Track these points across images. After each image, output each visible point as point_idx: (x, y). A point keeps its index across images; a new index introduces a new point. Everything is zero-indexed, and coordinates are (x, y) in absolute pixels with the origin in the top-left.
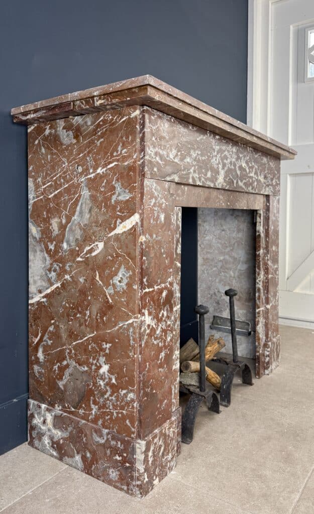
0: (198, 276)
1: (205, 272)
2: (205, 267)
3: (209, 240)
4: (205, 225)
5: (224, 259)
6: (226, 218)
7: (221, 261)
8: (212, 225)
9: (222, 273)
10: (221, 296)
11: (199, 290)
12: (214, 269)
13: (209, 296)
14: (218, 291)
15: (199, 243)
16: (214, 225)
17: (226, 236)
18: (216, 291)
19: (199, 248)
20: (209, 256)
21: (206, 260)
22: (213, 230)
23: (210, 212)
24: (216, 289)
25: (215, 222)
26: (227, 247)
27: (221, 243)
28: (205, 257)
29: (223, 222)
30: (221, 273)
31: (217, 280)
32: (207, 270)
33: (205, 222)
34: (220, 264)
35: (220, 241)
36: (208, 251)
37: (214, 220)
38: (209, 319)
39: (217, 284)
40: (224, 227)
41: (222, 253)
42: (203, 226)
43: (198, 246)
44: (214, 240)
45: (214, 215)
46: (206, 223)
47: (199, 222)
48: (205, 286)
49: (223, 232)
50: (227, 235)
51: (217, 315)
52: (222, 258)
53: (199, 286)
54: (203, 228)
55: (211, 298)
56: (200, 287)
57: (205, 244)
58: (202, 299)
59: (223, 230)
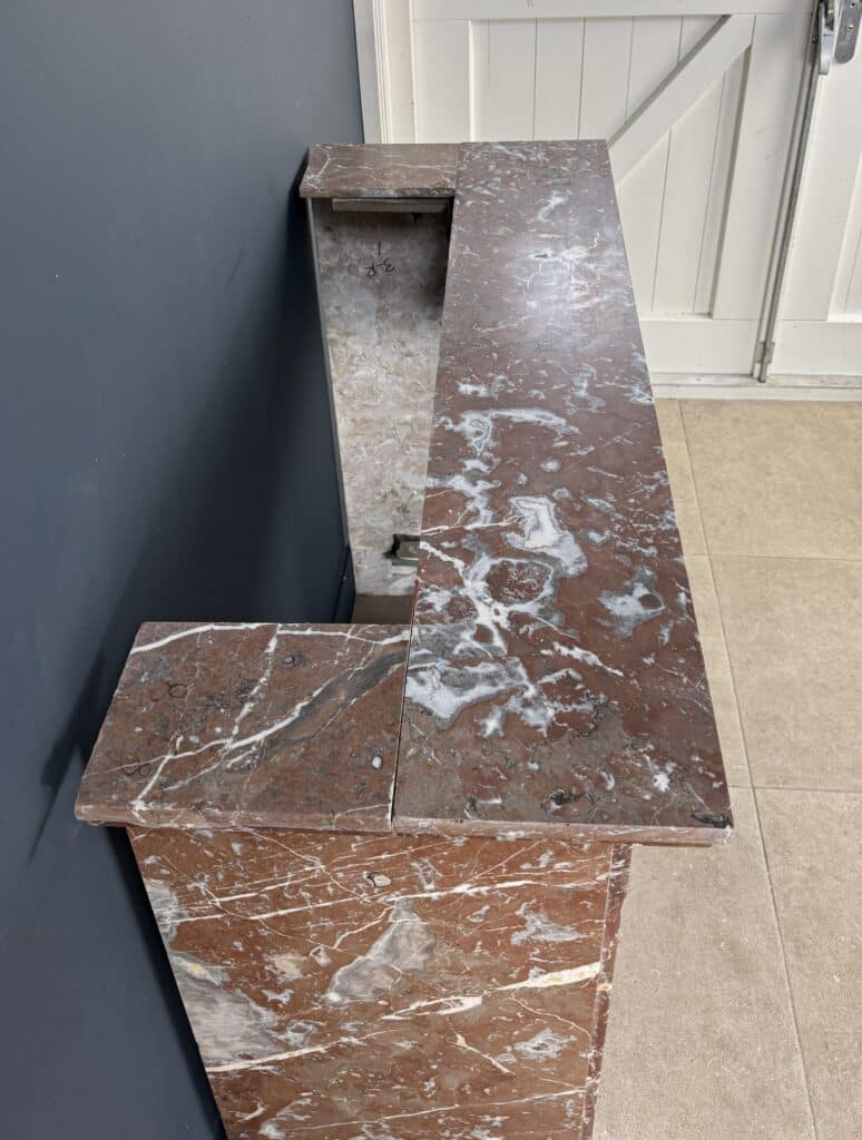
0: (343, 460)
1: (363, 449)
2: (358, 438)
3: (364, 378)
4: (349, 343)
5: (415, 420)
6: (414, 325)
7: (406, 423)
8: (374, 342)
9: (411, 448)
10: (413, 495)
11: (347, 489)
12: (389, 442)
13: (378, 498)
14: (403, 487)
15: (336, 387)
16: (379, 343)
17: (418, 367)
18: (397, 487)
19: (337, 398)
20: (369, 414)
21: (361, 425)
22: (378, 354)
23: (360, 311)
24: (397, 482)
25: (379, 336)
26: (421, 392)
27: (403, 385)
28: (358, 419)
29: (405, 335)
30: (408, 449)
31: (399, 465)
32: (366, 446)
33: (348, 334)
34: (403, 432)
35: (400, 379)
36: (366, 402)
37: (379, 329)
38: (383, 542)
39: (399, 472)
40: (411, 347)
41: (406, 406)
42: (345, 345)
43: (335, 393)
44: (382, 379)
45: (377, 317)
46: (352, 338)
47: (331, 334)
48: (363, 479)
49: (409, 359)
50: (420, 365)
51: (402, 532)
52: (408, 417)
53: (345, 480)
54: (343, 349)
55: (384, 502)
56: (349, 483)
57: (355, 387)
58: (358, 506)
59: (409, 354)
